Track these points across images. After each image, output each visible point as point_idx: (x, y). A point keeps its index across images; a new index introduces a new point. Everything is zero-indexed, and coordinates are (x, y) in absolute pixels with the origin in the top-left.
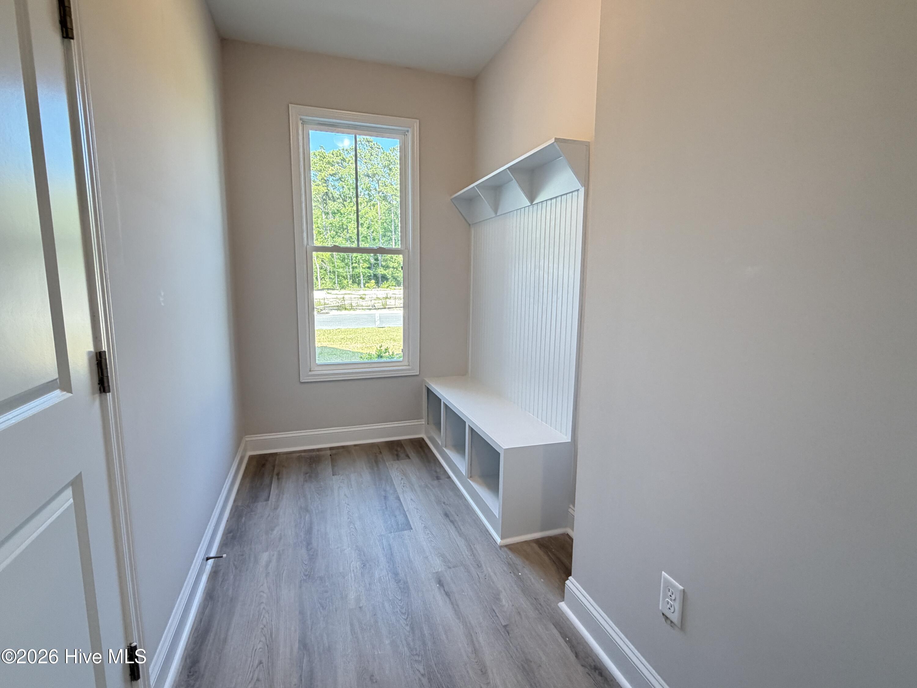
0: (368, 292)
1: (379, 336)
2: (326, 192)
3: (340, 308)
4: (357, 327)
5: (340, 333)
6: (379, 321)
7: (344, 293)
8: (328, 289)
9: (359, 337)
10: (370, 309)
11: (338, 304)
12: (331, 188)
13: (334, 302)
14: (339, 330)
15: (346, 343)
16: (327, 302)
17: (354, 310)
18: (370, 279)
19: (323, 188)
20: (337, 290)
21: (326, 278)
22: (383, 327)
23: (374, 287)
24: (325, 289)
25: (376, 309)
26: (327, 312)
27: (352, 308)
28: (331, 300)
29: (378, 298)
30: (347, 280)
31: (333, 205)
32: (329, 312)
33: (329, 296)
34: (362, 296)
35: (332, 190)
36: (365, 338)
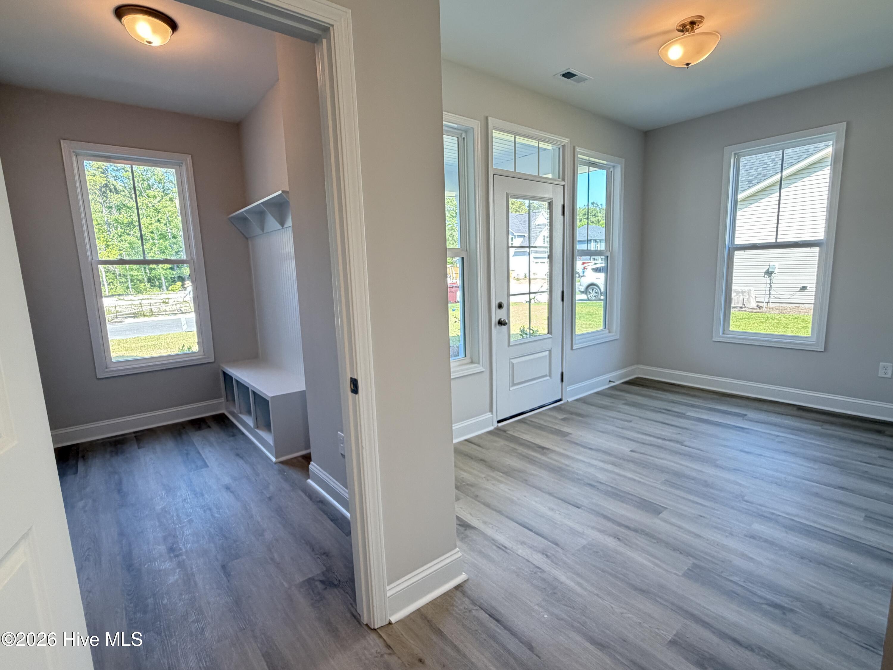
0: (172, 295)
1: (186, 341)
2: (106, 184)
3: (137, 315)
4: (160, 334)
5: (140, 341)
6: (186, 325)
7: (142, 298)
8: (119, 295)
9: (163, 343)
10: (176, 314)
11: (134, 311)
12: (112, 181)
13: (128, 309)
14: (137, 339)
15: (146, 350)
16: (120, 310)
17: (156, 316)
18: (174, 282)
19: (101, 179)
20: (132, 295)
21: (115, 282)
22: (191, 331)
23: (180, 289)
24: (115, 295)
25: (183, 313)
26: (121, 320)
27: (152, 313)
28: (124, 307)
29: (185, 301)
30: (143, 284)
31: (116, 198)
32: (123, 320)
33: (121, 303)
34: (164, 300)
35: (114, 181)
36: (170, 343)
